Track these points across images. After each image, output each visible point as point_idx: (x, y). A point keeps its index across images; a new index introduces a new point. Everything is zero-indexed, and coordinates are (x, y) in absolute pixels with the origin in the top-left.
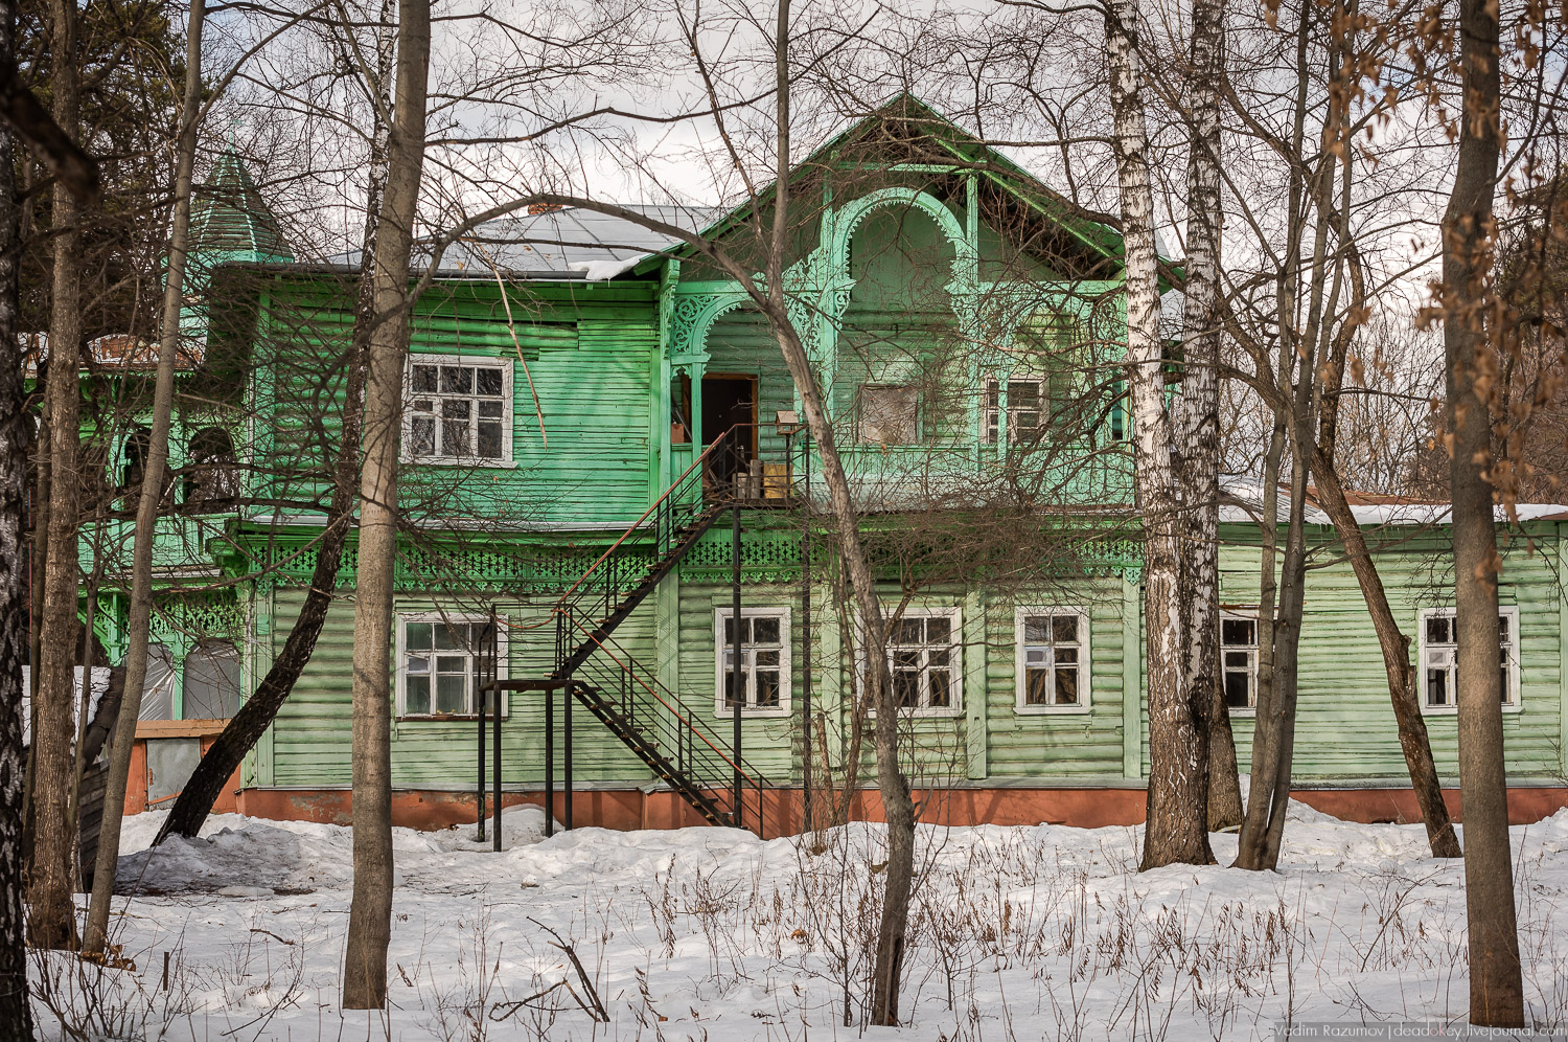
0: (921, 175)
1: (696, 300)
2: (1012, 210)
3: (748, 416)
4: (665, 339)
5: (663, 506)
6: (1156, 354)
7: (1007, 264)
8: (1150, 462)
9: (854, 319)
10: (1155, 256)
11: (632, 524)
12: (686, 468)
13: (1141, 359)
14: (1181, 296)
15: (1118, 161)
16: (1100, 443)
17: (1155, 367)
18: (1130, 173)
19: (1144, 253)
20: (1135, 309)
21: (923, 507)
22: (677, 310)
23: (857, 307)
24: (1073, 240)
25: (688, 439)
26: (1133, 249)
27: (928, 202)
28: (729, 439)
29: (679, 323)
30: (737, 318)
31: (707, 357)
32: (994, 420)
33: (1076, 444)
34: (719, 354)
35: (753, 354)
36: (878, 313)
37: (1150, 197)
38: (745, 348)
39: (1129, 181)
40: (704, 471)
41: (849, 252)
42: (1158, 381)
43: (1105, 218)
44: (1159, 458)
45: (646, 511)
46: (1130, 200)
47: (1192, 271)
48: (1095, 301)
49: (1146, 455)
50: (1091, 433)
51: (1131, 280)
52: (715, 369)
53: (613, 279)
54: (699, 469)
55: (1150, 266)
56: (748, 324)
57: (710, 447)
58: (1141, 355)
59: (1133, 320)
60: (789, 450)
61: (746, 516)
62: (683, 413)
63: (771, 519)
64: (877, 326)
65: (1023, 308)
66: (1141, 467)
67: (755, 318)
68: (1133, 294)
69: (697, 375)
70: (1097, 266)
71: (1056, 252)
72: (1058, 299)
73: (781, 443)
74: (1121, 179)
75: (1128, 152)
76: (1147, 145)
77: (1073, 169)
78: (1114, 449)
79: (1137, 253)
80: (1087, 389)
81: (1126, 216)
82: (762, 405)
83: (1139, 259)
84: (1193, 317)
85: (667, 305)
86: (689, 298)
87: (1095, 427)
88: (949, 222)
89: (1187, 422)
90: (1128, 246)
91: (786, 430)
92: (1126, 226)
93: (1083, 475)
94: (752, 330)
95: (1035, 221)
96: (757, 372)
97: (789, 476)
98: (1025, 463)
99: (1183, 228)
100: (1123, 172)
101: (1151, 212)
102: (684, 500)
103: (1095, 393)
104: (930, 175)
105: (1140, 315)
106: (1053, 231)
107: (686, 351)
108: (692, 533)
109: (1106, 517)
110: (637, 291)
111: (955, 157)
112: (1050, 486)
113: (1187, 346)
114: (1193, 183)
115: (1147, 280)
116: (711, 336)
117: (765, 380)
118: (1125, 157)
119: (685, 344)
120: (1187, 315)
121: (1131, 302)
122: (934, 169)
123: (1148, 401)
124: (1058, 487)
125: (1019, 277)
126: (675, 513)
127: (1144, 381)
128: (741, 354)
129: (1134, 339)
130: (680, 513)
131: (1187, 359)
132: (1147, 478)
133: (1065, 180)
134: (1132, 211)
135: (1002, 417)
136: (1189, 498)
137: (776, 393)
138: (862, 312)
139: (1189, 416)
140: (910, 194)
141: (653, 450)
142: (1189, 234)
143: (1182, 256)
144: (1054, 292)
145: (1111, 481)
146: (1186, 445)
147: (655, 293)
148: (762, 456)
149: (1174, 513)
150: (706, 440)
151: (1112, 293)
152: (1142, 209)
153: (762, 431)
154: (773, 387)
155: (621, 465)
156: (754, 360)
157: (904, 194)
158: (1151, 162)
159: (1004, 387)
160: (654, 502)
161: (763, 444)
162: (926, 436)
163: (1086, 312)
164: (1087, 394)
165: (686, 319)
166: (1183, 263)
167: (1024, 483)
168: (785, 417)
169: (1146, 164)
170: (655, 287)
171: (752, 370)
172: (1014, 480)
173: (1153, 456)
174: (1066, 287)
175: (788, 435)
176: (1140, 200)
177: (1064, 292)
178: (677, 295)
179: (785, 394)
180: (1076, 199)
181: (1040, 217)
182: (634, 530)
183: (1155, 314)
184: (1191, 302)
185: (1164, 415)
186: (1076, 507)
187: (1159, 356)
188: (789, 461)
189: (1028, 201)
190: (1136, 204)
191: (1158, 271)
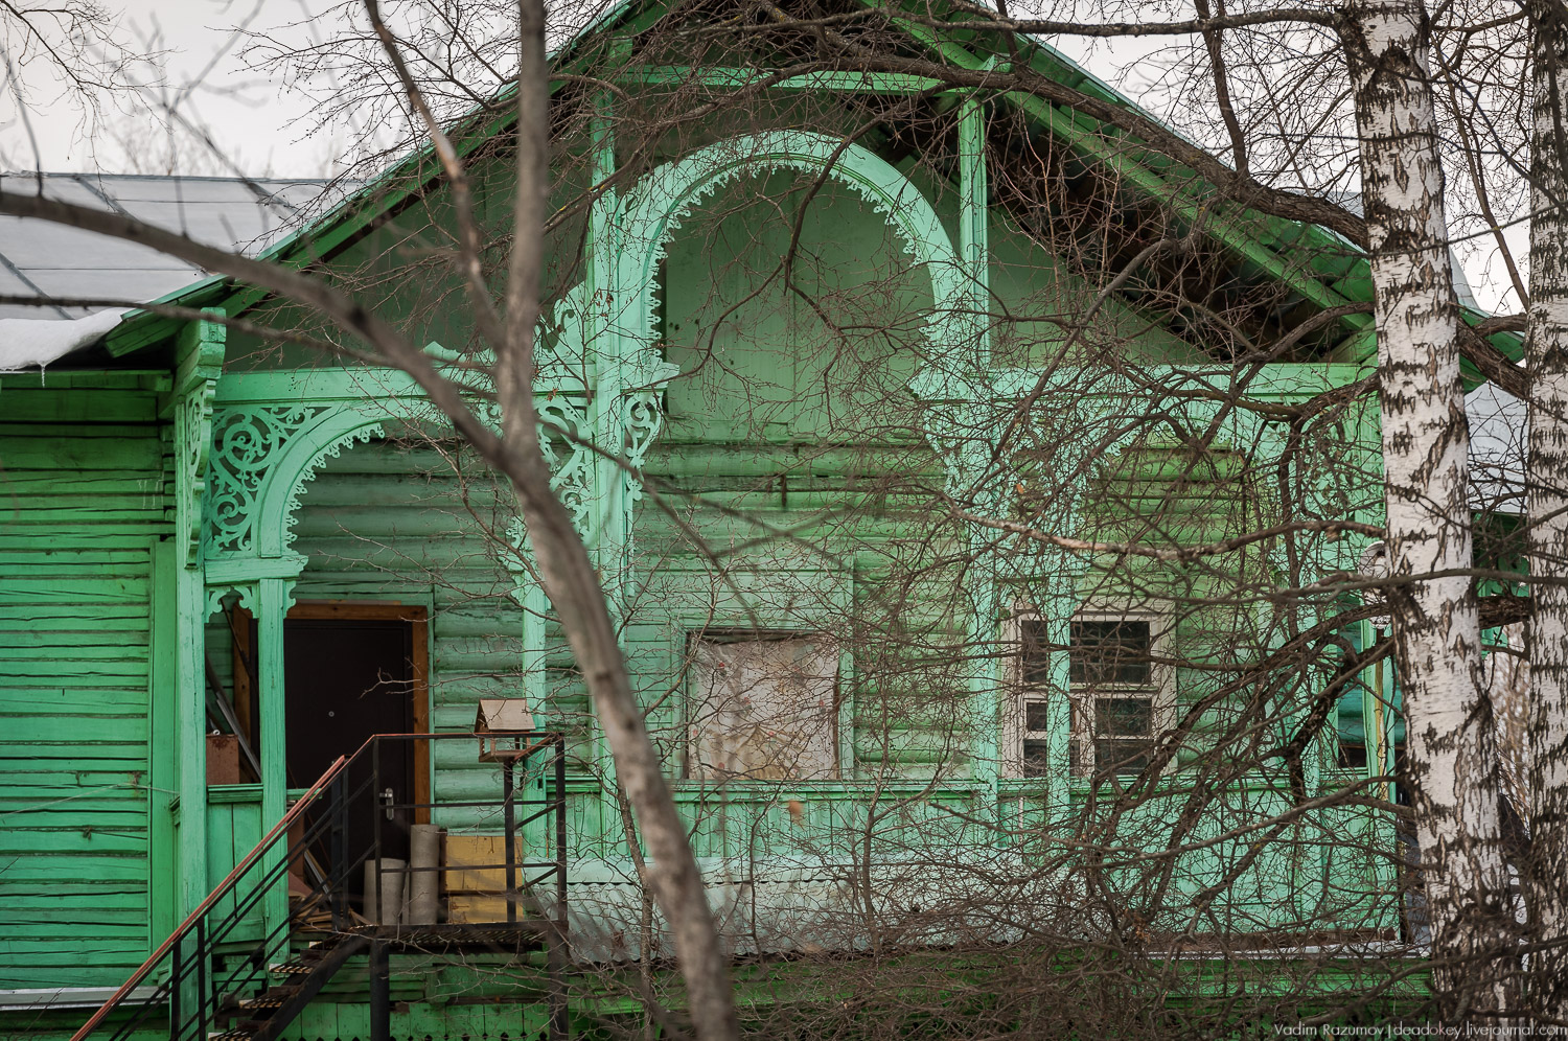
0: (847, 102)
1: (269, 419)
2: (1081, 187)
3: (404, 712)
4: (188, 516)
5: (189, 947)
6: (1459, 555)
7: (1070, 328)
8: (1448, 829)
9: (675, 463)
10: (1452, 309)
11: (110, 991)
12: (246, 852)
13: (1420, 567)
14: (1518, 409)
15: (1354, 73)
16: (1313, 776)
17: (1455, 588)
18: (1384, 100)
19: (1424, 301)
20: (1403, 442)
21: (861, 943)
22: (218, 443)
23: (680, 432)
24: (1232, 263)
25: (250, 774)
26: (1393, 291)
27: (866, 170)
28: (356, 773)
29: (224, 476)
30: (373, 462)
31: (295, 564)
32: (1037, 717)
33: (1254, 778)
34: (329, 556)
35: (414, 554)
36: (731, 446)
37: (1436, 162)
38: (393, 538)
39: (1382, 122)
40: (292, 858)
41: (661, 295)
42: (1465, 624)
43: (1317, 208)
44: (1470, 818)
45: (144, 958)
46: (1385, 169)
47: (1544, 345)
48: (1295, 416)
49: (1440, 811)
50: (1291, 753)
51: (1392, 368)
52: (319, 593)
53: (54, 366)
54: (280, 850)
55: (1440, 332)
56: (400, 477)
57: (307, 794)
58: (1421, 558)
59: (1399, 468)
60: (509, 799)
61: (402, 969)
62: (235, 705)
63: (465, 974)
64: (730, 480)
65: (1113, 435)
66: (1426, 840)
67: (419, 462)
68: (1398, 403)
69: (271, 608)
70: (1299, 331)
71: (1194, 297)
72: (1201, 412)
73: (489, 781)
74: (1363, 117)
75: (1377, 48)
76: (1426, 26)
77: (1235, 86)
78: (1350, 796)
79: (1408, 300)
80: (1278, 641)
81: (1376, 209)
82: (439, 686)
83: (1410, 317)
84: (1549, 461)
85: (196, 433)
86: (249, 412)
87: (1303, 739)
88: (921, 223)
89: (1541, 727)
90: (1382, 283)
91: (507, 746)
92: (1377, 233)
93: (1273, 860)
94: (412, 492)
95: (1139, 217)
96: (425, 600)
97: (511, 865)
98: (1124, 829)
99: (1519, 240)
100: (1367, 98)
101: (1438, 198)
102: (240, 932)
103: (1297, 652)
104: (873, 101)
105: (1417, 457)
106: (1187, 242)
107: (245, 550)
108: (264, 1014)
109: (1327, 964)
110: (115, 397)
111: (934, 57)
112: (1188, 888)
113: (1538, 535)
114: (1546, 124)
115: (1432, 369)
116: (306, 508)
117: (448, 621)
118: (1370, 60)
119: (240, 530)
120: (1535, 455)
121: (1392, 425)
122: (882, 83)
123: (1441, 673)
124: (1211, 894)
125: (1104, 357)
126: (219, 966)
127: (1429, 624)
128: (383, 553)
129: (1403, 517)
130: (232, 965)
131: (1538, 567)
132: (1441, 868)
133: (1215, 113)
134: (1392, 196)
135: (1058, 711)
136: (1548, 918)
137: (478, 653)
138: (695, 445)
139: (1544, 709)
140: (822, 149)
141: (160, 802)
142: (1535, 251)
143: (1516, 307)
144: (1192, 395)
145: (1343, 876)
146: (1537, 782)
147: (160, 401)
148: (441, 815)
149: (1510, 955)
150: (297, 776)
151: (1341, 396)
152: (1415, 191)
153: (440, 751)
154: (466, 636)
155: (75, 841)
156: (420, 568)
157: (807, 148)
158: (1434, 70)
159: (1059, 634)
160: (162, 937)
161: (442, 783)
162: (861, 759)
163: (1271, 448)
164: (1278, 654)
165: (244, 465)
166: (1516, 323)
167: (1124, 880)
168: (507, 715)
169: (1421, 74)
170: (161, 385)
171: (412, 594)
172: (1096, 875)
173: (1455, 813)
174: (1222, 383)
175: (509, 762)
176: (1413, 171)
177: (1215, 394)
178: (218, 405)
179: (504, 655)
180: (1241, 159)
181: (1151, 208)
182: (116, 1009)
183: (1455, 455)
184: (1544, 422)
185: (1482, 710)
186: (1256, 941)
187: (1466, 560)
188: (511, 826)
189: (1120, 166)
190: (1402, 177)
191: (1460, 344)
